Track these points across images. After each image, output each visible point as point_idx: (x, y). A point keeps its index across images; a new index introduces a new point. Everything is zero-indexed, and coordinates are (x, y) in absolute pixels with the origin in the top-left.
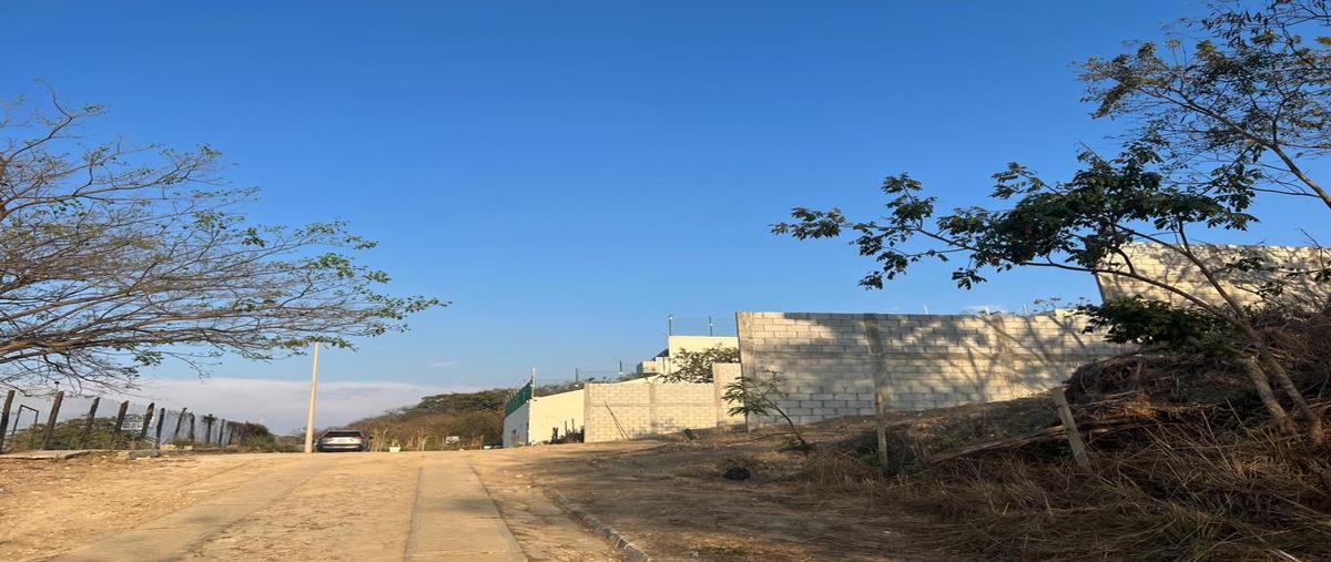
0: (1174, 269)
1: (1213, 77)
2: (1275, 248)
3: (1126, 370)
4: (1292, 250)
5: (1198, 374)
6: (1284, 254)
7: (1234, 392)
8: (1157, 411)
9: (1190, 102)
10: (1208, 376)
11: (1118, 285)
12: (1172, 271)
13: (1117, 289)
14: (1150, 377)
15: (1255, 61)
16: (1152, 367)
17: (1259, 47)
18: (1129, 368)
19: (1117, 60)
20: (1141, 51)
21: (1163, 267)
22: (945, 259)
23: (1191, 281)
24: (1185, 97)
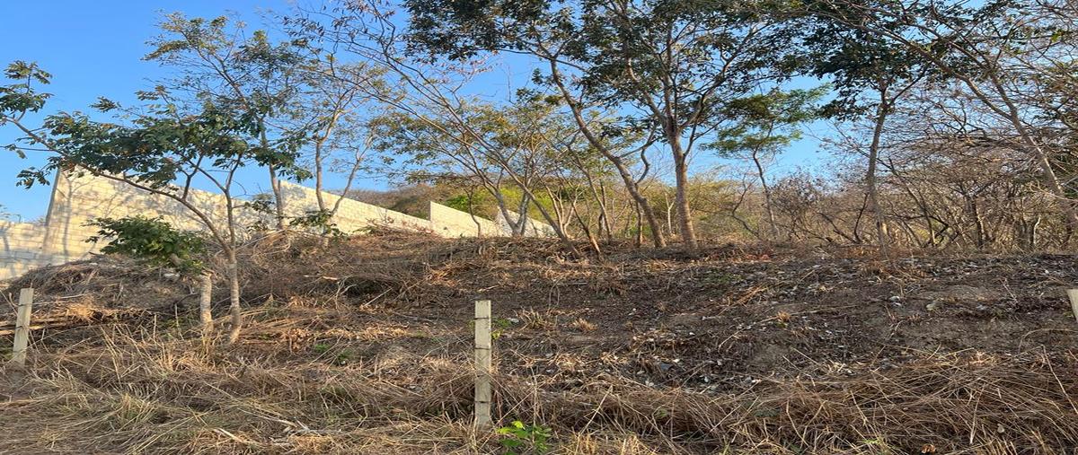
0: (122, 195)
1: (253, 58)
2: (200, 191)
3: (79, 276)
4: (210, 195)
5: (141, 282)
6: (204, 197)
7: (164, 299)
8: (95, 312)
9: (225, 72)
10: (148, 285)
11: (69, 202)
12: (119, 197)
13: (66, 204)
14: (98, 283)
15: (286, 58)
16: (103, 275)
17: (295, 49)
18: (82, 274)
19: (195, 21)
20: (216, 21)
21: (114, 192)
22: (23, 156)
23: (129, 207)
24: (224, 67)
